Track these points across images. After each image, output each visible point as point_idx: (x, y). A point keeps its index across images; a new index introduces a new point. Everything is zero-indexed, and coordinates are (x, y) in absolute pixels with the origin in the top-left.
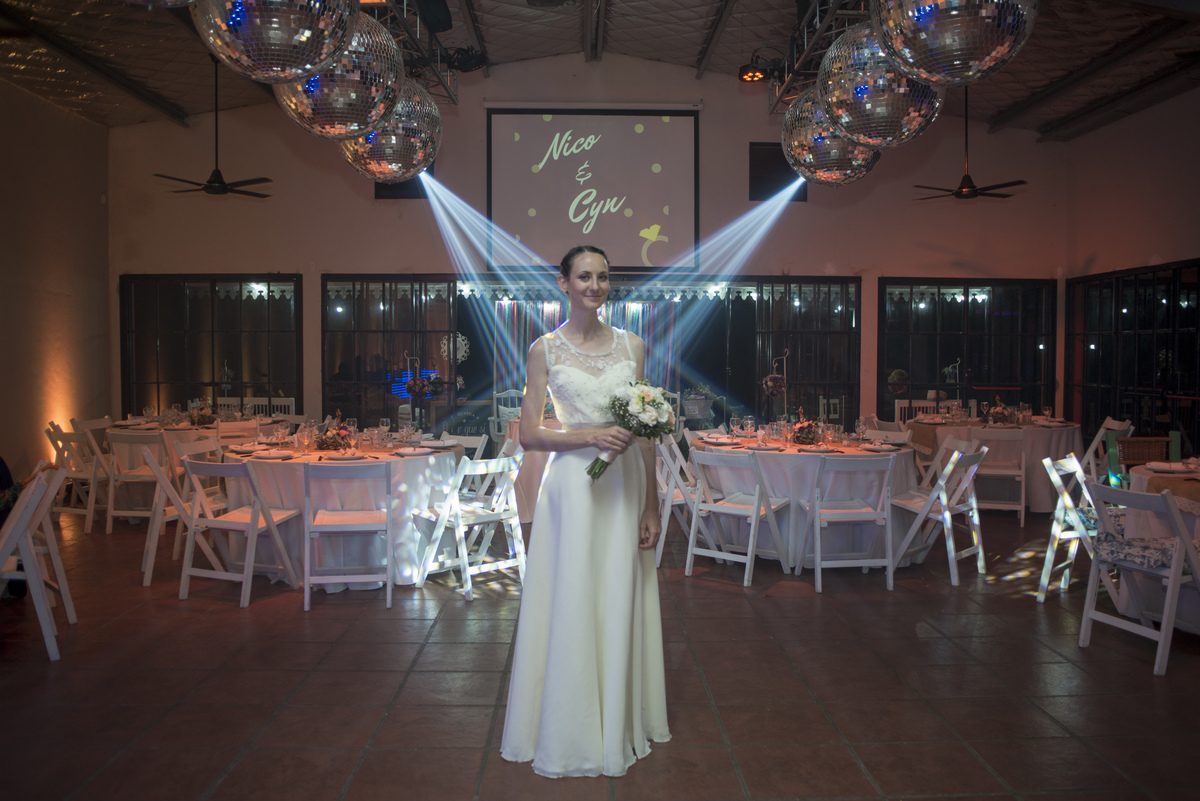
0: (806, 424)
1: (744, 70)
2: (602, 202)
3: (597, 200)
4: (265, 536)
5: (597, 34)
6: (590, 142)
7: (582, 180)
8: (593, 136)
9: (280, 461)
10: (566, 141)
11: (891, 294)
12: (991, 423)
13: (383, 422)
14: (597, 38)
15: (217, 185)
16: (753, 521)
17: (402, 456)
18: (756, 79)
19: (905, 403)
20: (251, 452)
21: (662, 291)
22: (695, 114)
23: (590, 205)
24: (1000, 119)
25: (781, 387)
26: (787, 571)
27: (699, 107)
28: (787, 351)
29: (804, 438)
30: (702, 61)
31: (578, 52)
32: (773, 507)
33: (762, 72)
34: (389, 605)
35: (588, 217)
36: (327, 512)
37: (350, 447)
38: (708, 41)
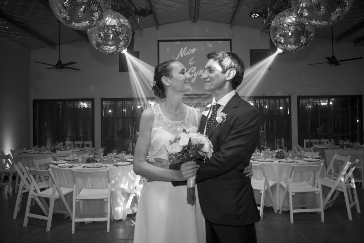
0: (280, 150)
1: (251, 13)
2: (198, 71)
3: (196, 71)
4: (58, 201)
5: (195, 12)
6: (193, 51)
7: (191, 64)
8: (194, 49)
9: (67, 168)
10: (185, 51)
11: (302, 103)
12: (345, 148)
13: (114, 151)
14: (195, 14)
15: (60, 66)
16: (263, 192)
17: (117, 166)
18: (256, 17)
19: (308, 141)
20: (57, 164)
22: (230, 40)
23: (194, 73)
24: (341, 38)
25: (264, 136)
26: (276, 212)
27: (232, 38)
28: (265, 123)
29: (280, 156)
30: (232, 22)
31: (189, 20)
32: (270, 186)
33: (259, 13)
34: (108, 231)
35: (193, 77)
36: (86, 189)
37: (97, 162)
38: (235, 13)
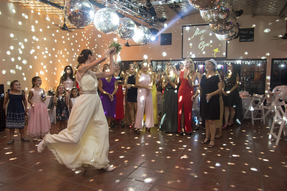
2: (206, 44)
6: (203, 32)
7: (201, 40)
10: (198, 32)
21: (226, 62)
35: (203, 47)
